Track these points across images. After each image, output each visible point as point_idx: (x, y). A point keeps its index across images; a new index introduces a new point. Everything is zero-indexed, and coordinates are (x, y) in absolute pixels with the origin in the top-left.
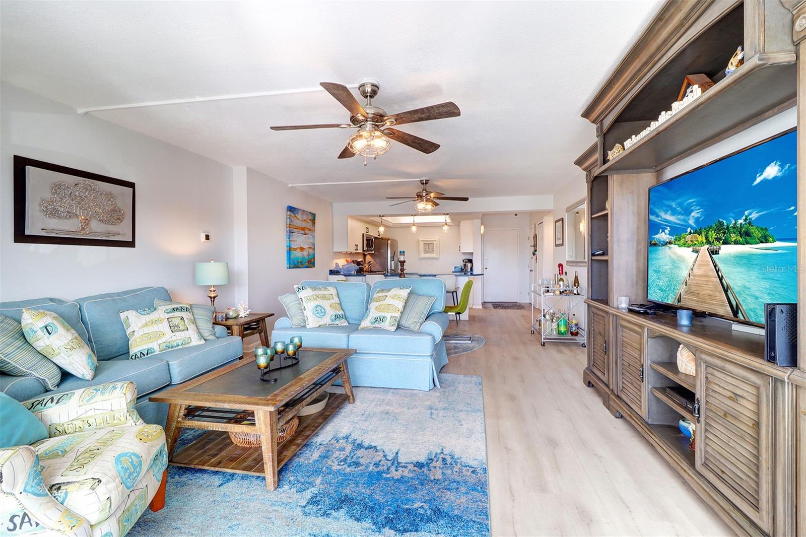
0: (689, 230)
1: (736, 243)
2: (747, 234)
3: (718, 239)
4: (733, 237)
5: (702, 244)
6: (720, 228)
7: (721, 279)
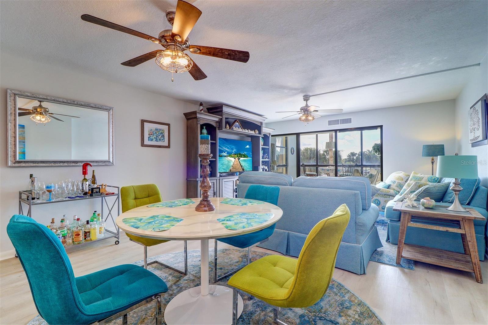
0: (233, 153)
1: (243, 157)
2: (245, 156)
3: (240, 156)
4: (243, 156)
5: (236, 157)
6: (240, 154)
7: (240, 164)
